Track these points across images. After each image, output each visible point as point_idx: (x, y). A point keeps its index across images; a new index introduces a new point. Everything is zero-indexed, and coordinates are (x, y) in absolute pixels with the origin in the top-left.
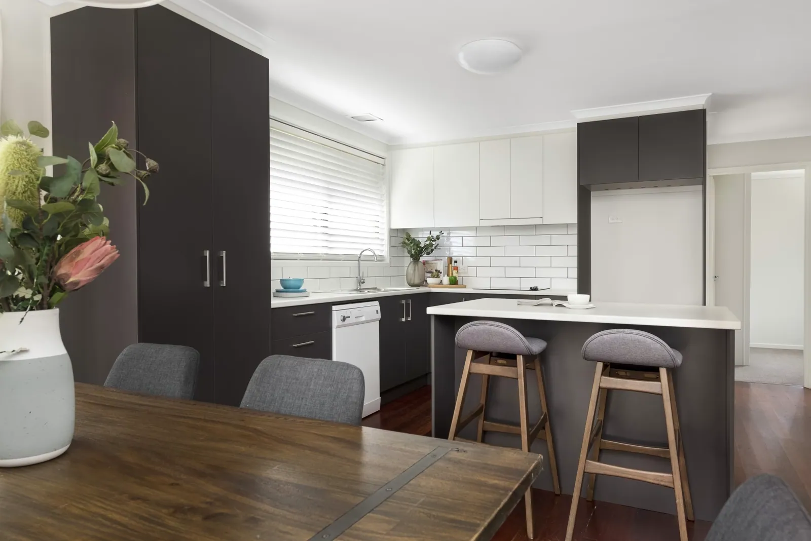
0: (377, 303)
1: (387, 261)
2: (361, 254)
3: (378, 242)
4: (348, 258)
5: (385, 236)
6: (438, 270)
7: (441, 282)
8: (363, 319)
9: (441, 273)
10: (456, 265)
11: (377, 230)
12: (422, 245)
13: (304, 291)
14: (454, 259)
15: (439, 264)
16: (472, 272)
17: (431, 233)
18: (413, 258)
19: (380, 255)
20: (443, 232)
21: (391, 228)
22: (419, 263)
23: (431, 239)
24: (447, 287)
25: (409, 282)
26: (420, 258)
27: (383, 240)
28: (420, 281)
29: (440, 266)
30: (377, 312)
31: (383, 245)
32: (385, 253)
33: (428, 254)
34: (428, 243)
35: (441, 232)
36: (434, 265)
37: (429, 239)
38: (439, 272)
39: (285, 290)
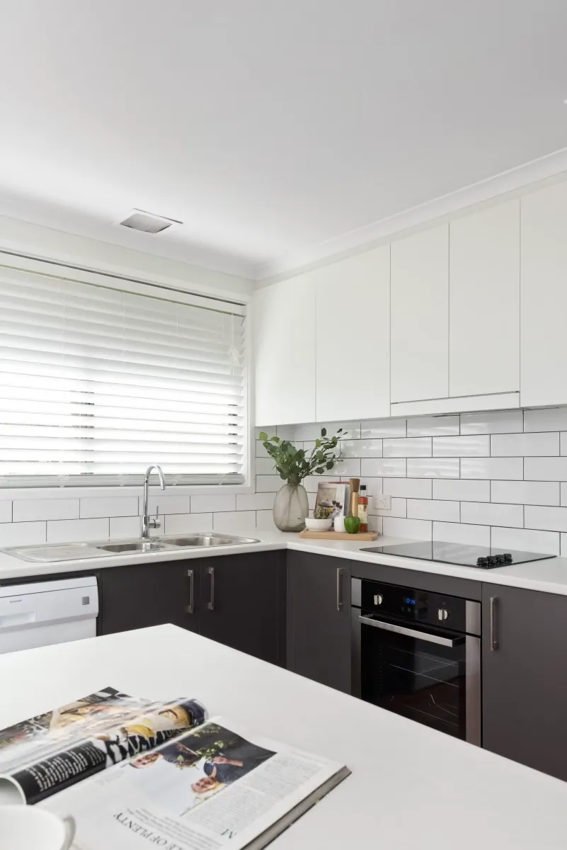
1: (248, 483)
3: (232, 450)
4: (131, 481)
5: (245, 441)
6: (337, 501)
7: (332, 525)
8: (33, 619)
9: (341, 507)
10: (363, 493)
11: (233, 430)
12: (308, 457)
15: (338, 490)
16: (398, 507)
17: (324, 432)
18: (287, 479)
19: (235, 473)
20: (343, 431)
21: (257, 425)
22: (299, 488)
23: (322, 444)
24: (339, 537)
25: (278, 524)
26: (302, 480)
27: (241, 446)
28: (295, 523)
29: (340, 494)
30: (86, 601)
31: (241, 456)
32: (244, 470)
33: (320, 471)
34: (316, 451)
35: (341, 430)
36: (331, 491)
37: (318, 444)
38: (338, 505)
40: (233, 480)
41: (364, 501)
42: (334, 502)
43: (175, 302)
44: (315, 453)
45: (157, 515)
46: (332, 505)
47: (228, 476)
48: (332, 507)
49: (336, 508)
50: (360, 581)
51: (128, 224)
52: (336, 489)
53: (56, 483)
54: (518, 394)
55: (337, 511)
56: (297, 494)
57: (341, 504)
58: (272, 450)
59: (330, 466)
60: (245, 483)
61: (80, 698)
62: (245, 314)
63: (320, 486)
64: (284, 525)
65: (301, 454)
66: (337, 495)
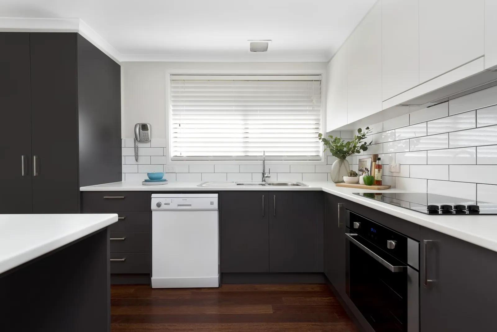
0: (216, 195)
14: (378, 156)
16: (405, 171)
19: (317, 156)
22: (345, 161)
23: (359, 137)
30: (212, 203)
31: (319, 147)
32: (321, 154)
33: (359, 152)
36: (364, 162)
39: (150, 180)
40: (316, 158)
41: (379, 167)
42: (366, 169)
46: (365, 170)
47: (311, 157)
48: (364, 171)
52: (366, 161)
56: (344, 164)
57: (369, 169)
60: (322, 160)
62: (321, 80)
63: (360, 161)
64: (336, 180)
66: (367, 165)
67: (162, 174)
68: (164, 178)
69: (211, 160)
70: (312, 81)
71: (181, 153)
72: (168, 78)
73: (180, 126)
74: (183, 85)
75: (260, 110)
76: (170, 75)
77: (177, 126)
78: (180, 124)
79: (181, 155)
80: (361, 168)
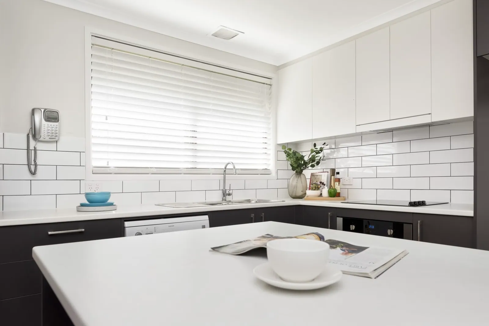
0: (206, 217)
1: (274, 174)
2: (225, 168)
3: (264, 156)
4: (215, 172)
5: (272, 151)
6: (322, 182)
7: (321, 194)
9: (325, 185)
10: (338, 176)
11: (265, 146)
12: (306, 159)
13: (112, 204)
14: (337, 171)
15: (323, 176)
16: (357, 183)
17: (315, 145)
18: (295, 171)
19: (266, 169)
20: (326, 144)
21: (278, 143)
22: (302, 175)
23: (314, 151)
24: (325, 199)
25: (291, 194)
26: (303, 171)
27: (270, 154)
28: (300, 193)
29: (324, 178)
31: (269, 159)
32: (271, 167)
33: (313, 166)
34: (311, 155)
35: (325, 143)
36: (318, 176)
37: (312, 151)
38: (323, 184)
39: (89, 203)
40: (266, 172)
41: (339, 180)
42: (321, 183)
43: (237, 77)
44: (310, 157)
45: (230, 190)
46: (319, 184)
47: (263, 170)
48: (320, 185)
49: (322, 185)
50: (342, 218)
51: (216, 35)
52: (322, 175)
53: (179, 172)
54: (430, 115)
55: (322, 187)
56: (301, 178)
57: (324, 183)
58: (288, 155)
59: (318, 163)
61: (258, 237)
62: (271, 84)
63: (312, 175)
64: (294, 195)
65: (302, 157)
66: (322, 179)
67: (109, 194)
68: (110, 201)
69: (152, 174)
70: (264, 83)
71: (108, 162)
72: (89, 40)
73: (107, 119)
74: (110, 56)
75: (214, 110)
76: (92, 36)
77: (103, 119)
78: (106, 117)
79: (108, 165)
80: (314, 182)
